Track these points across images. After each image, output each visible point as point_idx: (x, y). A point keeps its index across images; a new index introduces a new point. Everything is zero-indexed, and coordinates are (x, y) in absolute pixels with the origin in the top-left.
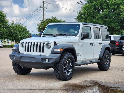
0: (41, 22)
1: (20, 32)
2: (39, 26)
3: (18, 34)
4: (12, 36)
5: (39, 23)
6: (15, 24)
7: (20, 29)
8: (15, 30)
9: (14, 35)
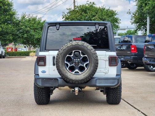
0: (68, 11)
1: (35, 29)
2: (64, 19)
3: (32, 32)
4: (23, 37)
5: (64, 14)
6: (27, 18)
7: (35, 25)
8: (26, 27)
9: (25, 35)
